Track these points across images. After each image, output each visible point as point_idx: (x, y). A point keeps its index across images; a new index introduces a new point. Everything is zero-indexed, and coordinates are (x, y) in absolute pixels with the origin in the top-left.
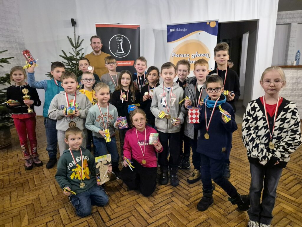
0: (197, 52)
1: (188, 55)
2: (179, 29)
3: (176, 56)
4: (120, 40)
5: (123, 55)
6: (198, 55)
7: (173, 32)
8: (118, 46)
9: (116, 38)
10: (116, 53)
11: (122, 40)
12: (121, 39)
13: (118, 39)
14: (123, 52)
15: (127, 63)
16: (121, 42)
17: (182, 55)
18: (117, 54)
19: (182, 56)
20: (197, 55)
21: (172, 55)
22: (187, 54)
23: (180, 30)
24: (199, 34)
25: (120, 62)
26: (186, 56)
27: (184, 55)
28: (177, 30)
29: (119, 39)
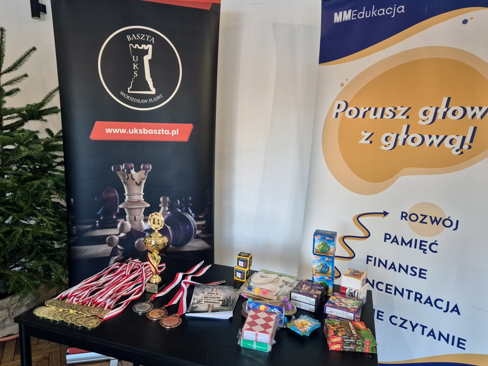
0: (449, 99)
1: (405, 109)
2: (369, 9)
3: (350, 113)
4: (144, 47)
5: (151, 100)
6: (454, 113)
7: (344, 23)
8: (135, 66)
9: (129, 38)
10: (126, 92)
11: (150, 47)
12: (146, 43)
13: (134, 42)
14: (153, 91)
15: (167, 132)
16: (146, 52)
17: (376, 109)
18: (128, 97)
19: (375, 114)
20: (445, 113)
21: (336, 110)
22: (399, 108)
23: (373, 13)
24: (465, 22)
25: (138, 128)
26: (394, 115)
27: (387, 111)
28: (364, 14)
29: (140, 43)
